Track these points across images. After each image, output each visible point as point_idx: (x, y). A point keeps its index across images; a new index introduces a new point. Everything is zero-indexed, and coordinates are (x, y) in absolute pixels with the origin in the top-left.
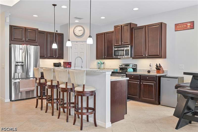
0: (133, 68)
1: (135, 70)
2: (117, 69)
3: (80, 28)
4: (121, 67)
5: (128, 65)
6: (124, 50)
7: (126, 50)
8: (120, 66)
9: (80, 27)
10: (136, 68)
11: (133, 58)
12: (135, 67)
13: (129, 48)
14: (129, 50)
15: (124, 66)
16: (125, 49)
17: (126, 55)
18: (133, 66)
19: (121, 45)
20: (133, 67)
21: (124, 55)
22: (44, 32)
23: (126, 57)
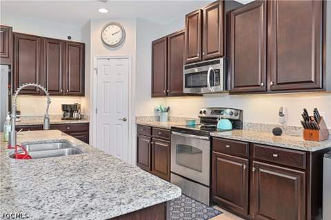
0: (231, 120)
1: (236, 124)
2: (194, 121)
3: (115, 29)
4: (203, 115)
5: (219, 111)
6: (206, 72)
7: (211, 71)
8: (201, 112)
9: (115, 26)
10: (239, 120)
11: (231, 93)
12: (237, 118)
13: (220, 66)
14: (219, 70)
15: (209, 114)
16: (210, 68)
17: (212, 85)
18: (231, 114)
19: (202, 60)
20: (233, 117)
21: (206, 86)
22: (34, 38)
23: (212, 89)
